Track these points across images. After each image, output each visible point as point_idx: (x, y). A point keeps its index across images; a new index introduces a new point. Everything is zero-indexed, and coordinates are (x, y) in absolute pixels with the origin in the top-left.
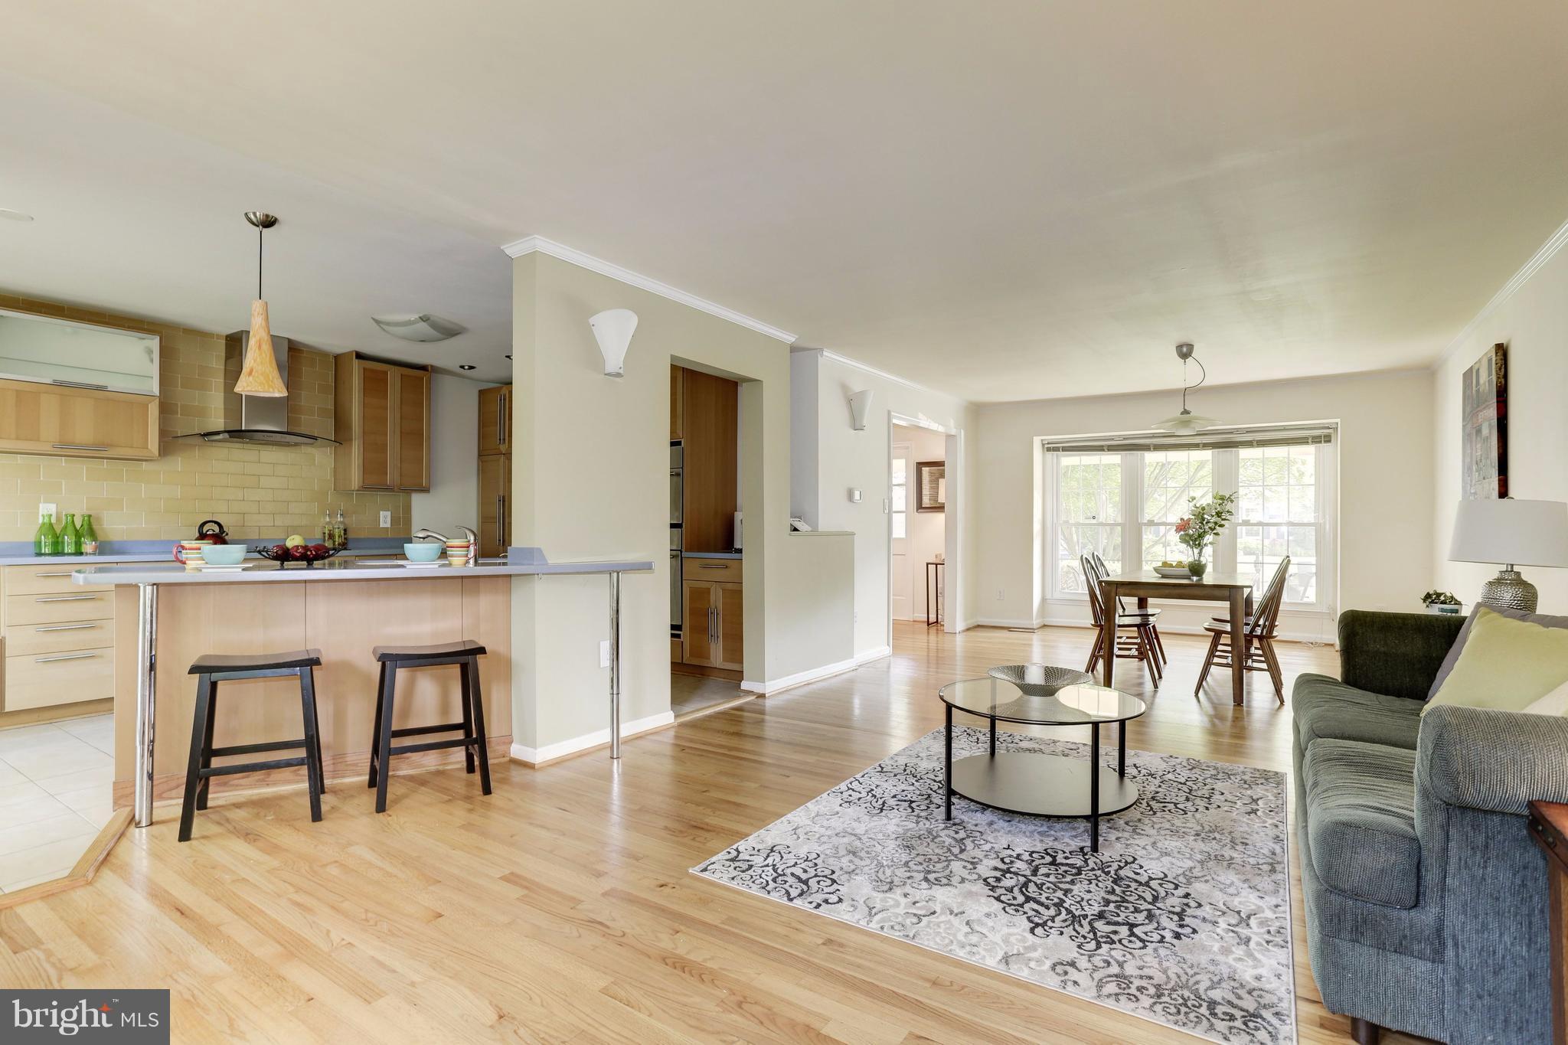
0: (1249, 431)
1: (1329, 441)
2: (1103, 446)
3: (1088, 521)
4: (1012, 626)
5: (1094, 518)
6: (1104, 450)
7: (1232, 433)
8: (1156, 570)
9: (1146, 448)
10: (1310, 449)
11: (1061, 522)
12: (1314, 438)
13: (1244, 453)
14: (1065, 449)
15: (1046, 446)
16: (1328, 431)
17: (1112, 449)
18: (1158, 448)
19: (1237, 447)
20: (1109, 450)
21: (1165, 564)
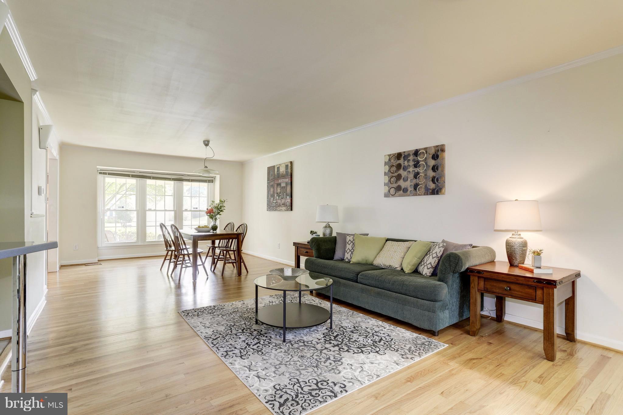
0: (189, 176)
1: (212, 182)
2: (129, 175)
3: (120, 209)
4: (86, 263)
5: (123, 207)
6: (130, 177)
7: (183, 175)
8: (196, 229)
9: (149, 178)
10: (206, 184)
11: (106, 209)
12: (208, 180)
13: (185, 183)
14: (109, 174)
15: (99, 171)
16: (212, 179)
17: (133, 176)
18: (154, 178)
19: (183, 181)
20: (132, 177)
21: (199, 227)
